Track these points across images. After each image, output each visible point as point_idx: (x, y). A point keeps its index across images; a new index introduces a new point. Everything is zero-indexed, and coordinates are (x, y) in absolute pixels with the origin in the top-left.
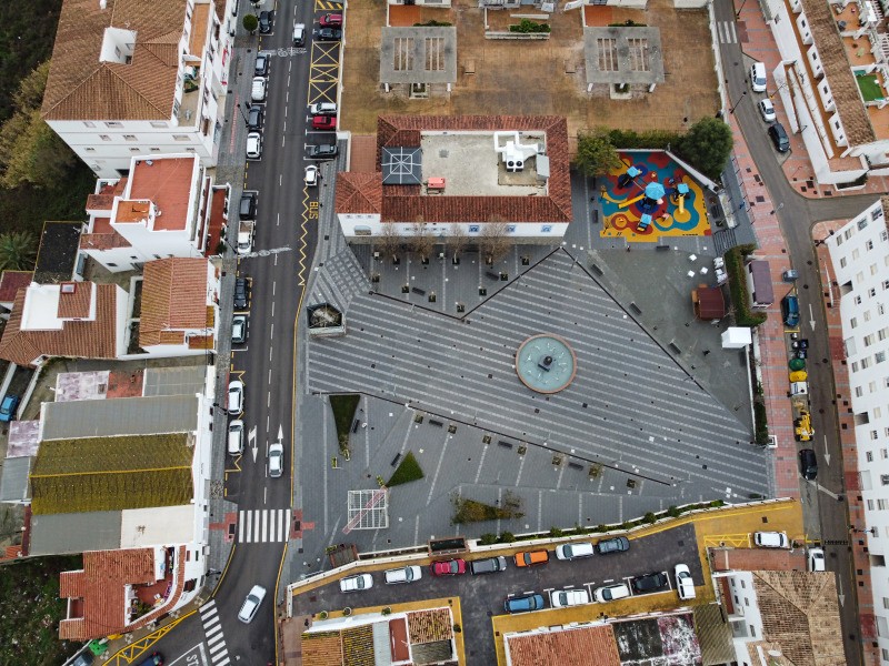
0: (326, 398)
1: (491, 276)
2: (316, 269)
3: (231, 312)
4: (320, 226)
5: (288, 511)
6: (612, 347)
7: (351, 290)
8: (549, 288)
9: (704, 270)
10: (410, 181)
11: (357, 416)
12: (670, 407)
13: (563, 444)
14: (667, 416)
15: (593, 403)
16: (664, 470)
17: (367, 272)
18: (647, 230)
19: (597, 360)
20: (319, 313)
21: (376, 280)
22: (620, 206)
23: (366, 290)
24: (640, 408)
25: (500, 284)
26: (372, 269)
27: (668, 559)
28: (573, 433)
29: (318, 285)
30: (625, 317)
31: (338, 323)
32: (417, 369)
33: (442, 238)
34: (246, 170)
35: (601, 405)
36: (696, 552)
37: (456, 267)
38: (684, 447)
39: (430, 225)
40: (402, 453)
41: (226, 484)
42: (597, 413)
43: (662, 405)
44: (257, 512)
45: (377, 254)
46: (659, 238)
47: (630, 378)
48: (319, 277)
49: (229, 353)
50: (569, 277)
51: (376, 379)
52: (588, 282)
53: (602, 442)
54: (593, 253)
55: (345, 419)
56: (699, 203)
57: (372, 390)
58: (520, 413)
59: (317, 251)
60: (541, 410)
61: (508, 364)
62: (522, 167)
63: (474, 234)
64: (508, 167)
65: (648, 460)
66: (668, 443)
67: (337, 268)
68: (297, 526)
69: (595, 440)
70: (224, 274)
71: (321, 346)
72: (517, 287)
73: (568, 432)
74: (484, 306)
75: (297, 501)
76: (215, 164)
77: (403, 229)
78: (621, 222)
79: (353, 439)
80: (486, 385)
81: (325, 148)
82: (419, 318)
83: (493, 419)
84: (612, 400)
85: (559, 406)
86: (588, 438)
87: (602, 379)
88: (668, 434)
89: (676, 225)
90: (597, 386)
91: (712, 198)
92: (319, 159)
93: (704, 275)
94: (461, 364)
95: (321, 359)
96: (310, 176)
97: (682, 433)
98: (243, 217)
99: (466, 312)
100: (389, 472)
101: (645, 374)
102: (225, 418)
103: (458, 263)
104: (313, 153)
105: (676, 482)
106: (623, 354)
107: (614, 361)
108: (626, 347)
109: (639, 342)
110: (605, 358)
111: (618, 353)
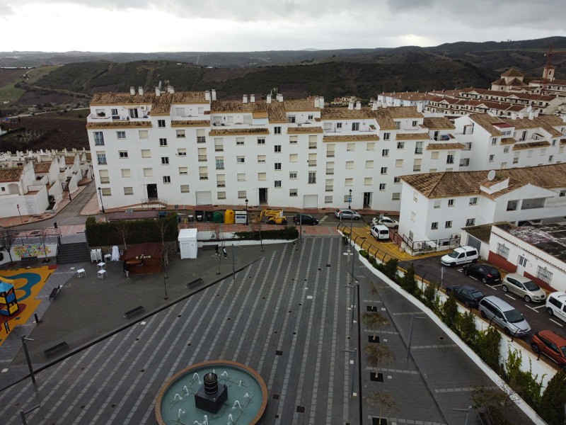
6: (188, 332)
15: (274, 344)
30: (143, 323)
35: (275, 338)
38: (312, 277)
42: (288, 341)
46: (37, 299)
47: (233, 316)
52: (72, 363)
60: (298, 403)
65: (337, 299)
66: (310, 287)
86: (327, 348)
87: (236, 338)
88: (300, 287)
89: (27, 287)
90: (247, 343)
91: (11, 265)
93: (107, 266)
97: (296, 279)
105: (353, 281)
106: (199, 323)
107: (208, 330)
108: (188, 321)
109: (182, 311)
110: (204, 338)
111: (197, 327)
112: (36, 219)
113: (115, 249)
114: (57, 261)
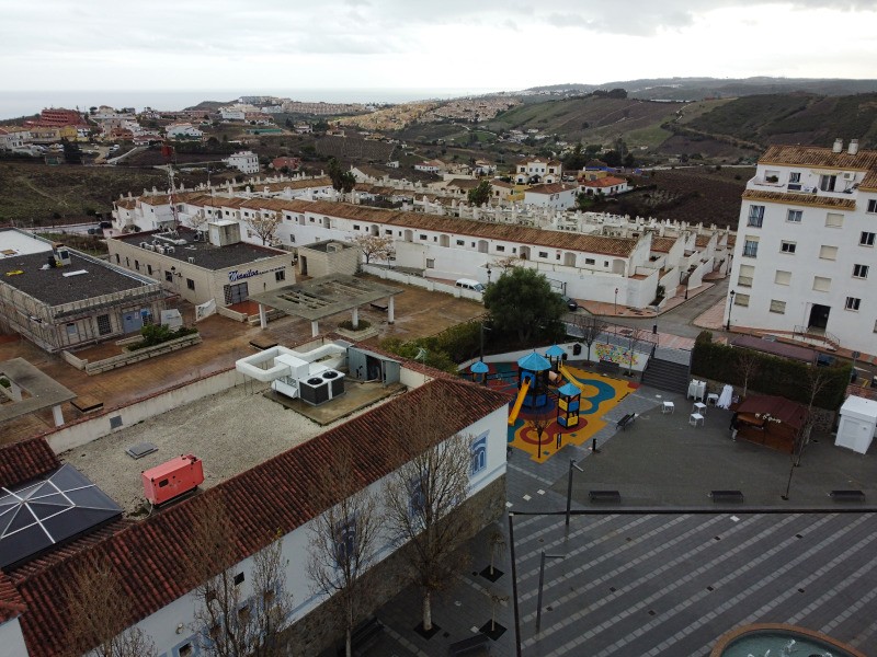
25: (502, 650)
30: (735, 518)
46: (603, 419)
52: (618, 524)
62: (340, 376)
72: (537, 626)
89: (596, 400)
93: (707, 410)
106: (831, 565)
107: (844, 584)
108: (813, 551)
109: (807, 530)
110: (832, 593)
111: (825, 569)
112: (633, 314)
113: (728, 390)
114: (642, 380)
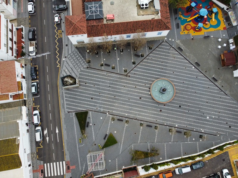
0: (74, 113)
1: (137, 56)
2: (64, 59)
3: (31, 81)
4: (63, 41)
5: (64, 162)
6: (189, 81)
7: (79, 67)
8: (161, 58)
9: (225, 45)
10: (98, 17)
11: (88, 120)
12: (214, 104)
13: (173, 123)
14: (213, 107)
15: (184, 105)
16: (214, 130)
17: (85, 59)
18: (200, 29)
19: (183, 87)
20: (66, 79)
21: (89, 62)
22: (188, 20)
23: (85, 66)
24: (202, 105)
25: (141, 59)
26: (87, 57)
27: (219, 167)
28: (177, 118)
29: (65, 66)
30: (193, 68)
31: (75, 83)
32: (110, 98)
33: (115, 41)
34: (30, 19)
35: (186, 106)
36: (230, 163)
37: (122, 53)
38: (221, 120)
39: (109, 37)
40: (108, 134)
41: (37, 153)
42: (185, 109)
43: (211, 103)
44: (51, 164)
45: (88, 51)
46: (205, 33)
47: (197, 93)
48: (65, 62)
49: (32, 99)
50: (169, 53)
51: (94, 104)
52: (177, 55)
53: (188, 121)
54: (178, 42)
55: (83, 122)
56: (220, 16)
57: (93, 109)
58: (154, 112)
59: (63, 52)
60: (162, 110)
61: (147, 92)
62: (148, 6)
63: (129, 39)
64: (142, 7)
65: (207, 126)
66: (215, 118)
67: (73, 58)
68: (68, 168)
69: (185, 120)
70: (25, 65)
71: (69, 92)
72: (148, 59)
73: (174, 118)
74: (135, 69)
75: (67, 157)
76: (16, 18)
77: (98, 40)
78: (189, 27)
79: (87, 129)
80: (139, 102)
81: (61, 6)
82: (109, 76)
83: (143, 116)
84: (191, 103)
85: (170, 108)
86: (182, 120)
87: (186, 95)
88: (214, 115)
89: (211, 26)
90: (184, 98)
91: (225, 14)
92: (60, 11)
93: (224, 47)
94: (128, 94)
95: (70, 97)
96: (56, 19)
97: (220, 114)
98: (30, 40)
99: (128, 72)
100: (103, 142)
101: (203, 91)
102: (34, 126)
103: (122, 51)
104: (57, 9)
105: (219, 134)
106: (193, 83)
107: (190, 86)
108: (194, 80)
110: (187, 86)
114: (228, 29)
